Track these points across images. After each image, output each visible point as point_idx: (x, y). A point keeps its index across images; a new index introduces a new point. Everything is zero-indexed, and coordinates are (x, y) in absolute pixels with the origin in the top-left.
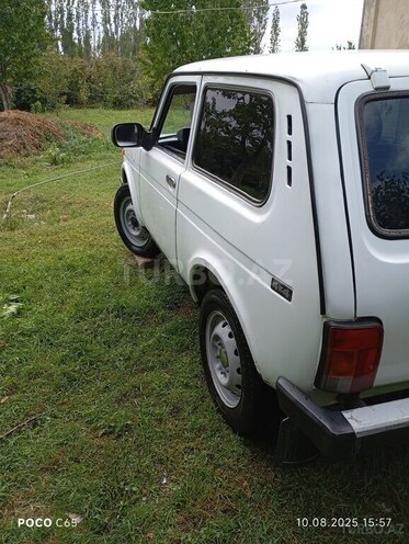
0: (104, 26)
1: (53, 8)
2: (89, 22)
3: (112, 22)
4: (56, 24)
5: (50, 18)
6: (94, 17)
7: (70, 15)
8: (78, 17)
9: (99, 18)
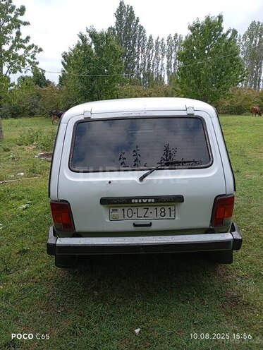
0: (168, 69)
1: (140, 62)
2: (159, 68)
3: (172, 67)
4: (141, 71)
5: (138, 67)
6: (162, 65)
7: (149, 65)
8: (153, 66)
9: (165, 66)
